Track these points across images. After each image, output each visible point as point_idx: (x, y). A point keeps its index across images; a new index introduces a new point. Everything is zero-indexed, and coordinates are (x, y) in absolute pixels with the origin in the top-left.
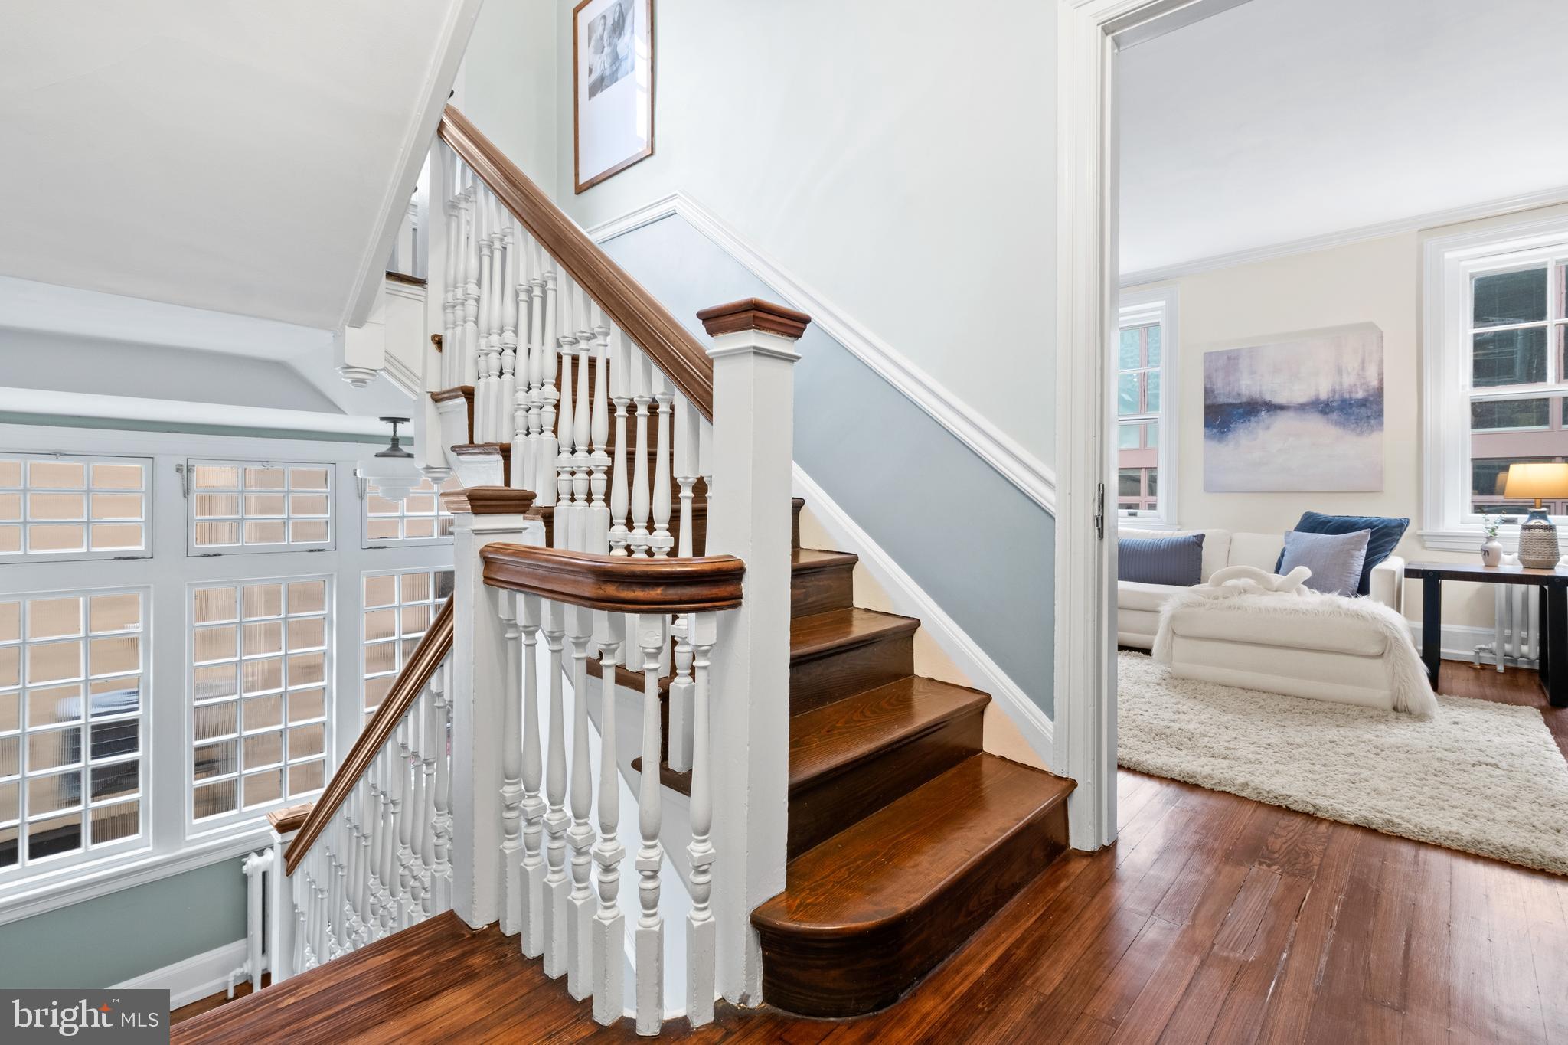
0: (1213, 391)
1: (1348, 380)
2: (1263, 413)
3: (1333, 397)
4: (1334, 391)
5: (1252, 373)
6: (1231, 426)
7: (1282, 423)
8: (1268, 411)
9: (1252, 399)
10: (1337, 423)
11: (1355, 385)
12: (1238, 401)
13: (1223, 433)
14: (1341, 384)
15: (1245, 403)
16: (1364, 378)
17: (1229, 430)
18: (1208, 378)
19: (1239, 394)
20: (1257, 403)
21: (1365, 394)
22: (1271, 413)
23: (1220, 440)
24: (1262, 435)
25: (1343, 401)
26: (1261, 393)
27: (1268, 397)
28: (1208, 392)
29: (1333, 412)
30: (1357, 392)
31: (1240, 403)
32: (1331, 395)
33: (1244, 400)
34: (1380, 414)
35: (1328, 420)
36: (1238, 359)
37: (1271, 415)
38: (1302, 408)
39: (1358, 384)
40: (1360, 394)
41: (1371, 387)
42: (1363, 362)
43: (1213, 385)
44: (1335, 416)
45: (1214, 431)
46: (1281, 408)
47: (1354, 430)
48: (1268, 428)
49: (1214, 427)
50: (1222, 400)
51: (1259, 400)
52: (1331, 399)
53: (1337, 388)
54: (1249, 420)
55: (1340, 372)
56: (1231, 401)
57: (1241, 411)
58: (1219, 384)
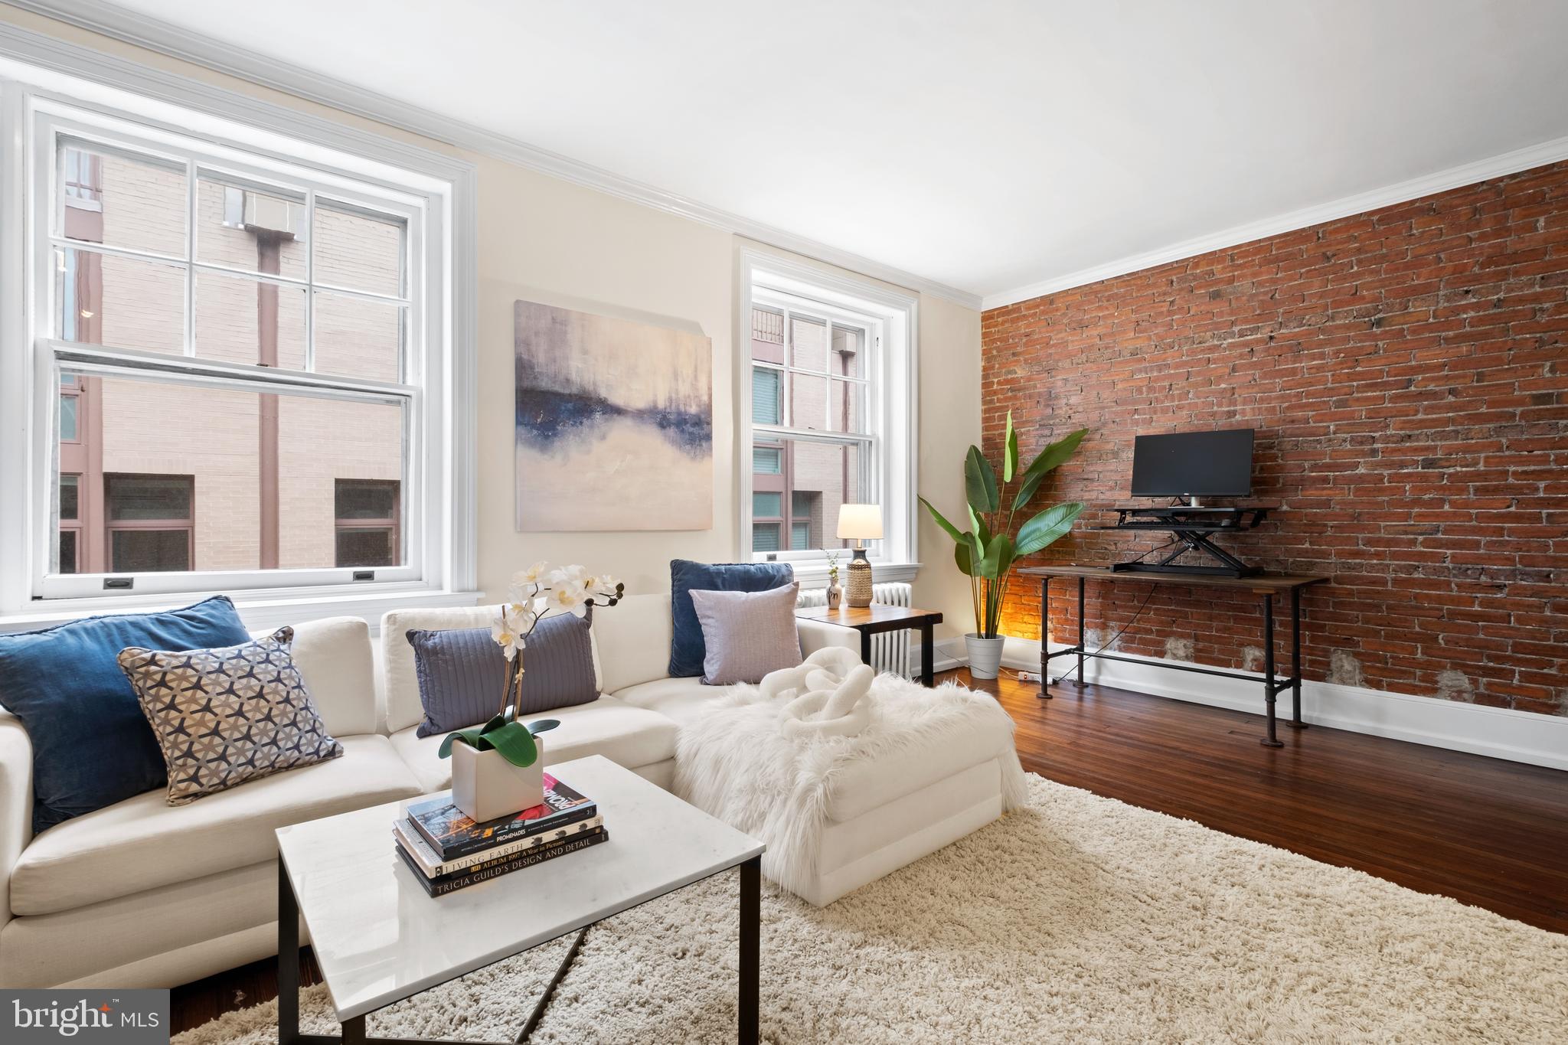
0: (532, 368)
1: (684, 389)
2: (598, 415)
3: (670, 406)
4: (671, 400)
5: (585, 352)
6: (559, 428)
7: (621, 432)
8: (603, 414)
9: (584, 391)
10: (673, 442)
11: (689, 396)
12: (567, 391)
13: (547, 437)
14: (677, 393)
15: (576, 395)
16: (697, 390)
17: (555, 435)
18: (521, 342)
19: (568, 380)
20: (591, 399)
21: (698, 409)
22: (607, 416)
23: (544, 449)
24: (598, 447)
25: (679, 414)
26: (594, 384)
27: (603, 393)
28: (522, 367)
29: (670, 426)
30: (691, 406)
31: (570, 395)
32: (668, 404)
33: (574, 390)
34: (708, 437)
35: (665, 436)
36: (566, 325)
37: (607, 420)
38: (640, 415)
39: (692, 394)
40: (693, 410)
41: (702, 402)
42: (696, 370)
43: (533, 356)
44: (672, 431)
45: (535, 432)
46: (615, 411)
47: (688, 453)
48: (603, 438)
49: (534, 426)
50: (544, 384)
51: (593, 396)
52: (668, 410)
53: (674, 395)
54: (581, 423)
55: (676, 376)
56: (557, 388)
57: (570, 406)
58: (541, 358)
